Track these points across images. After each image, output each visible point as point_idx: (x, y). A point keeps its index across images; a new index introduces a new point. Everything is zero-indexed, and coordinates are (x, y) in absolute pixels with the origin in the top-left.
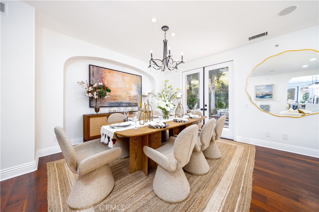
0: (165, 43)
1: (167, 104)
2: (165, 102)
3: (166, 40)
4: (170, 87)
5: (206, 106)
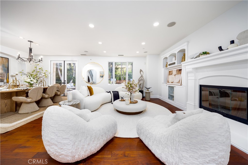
1: (32, 80)
2: (30, 79)
3: (31, 48)
4: (41, 69)
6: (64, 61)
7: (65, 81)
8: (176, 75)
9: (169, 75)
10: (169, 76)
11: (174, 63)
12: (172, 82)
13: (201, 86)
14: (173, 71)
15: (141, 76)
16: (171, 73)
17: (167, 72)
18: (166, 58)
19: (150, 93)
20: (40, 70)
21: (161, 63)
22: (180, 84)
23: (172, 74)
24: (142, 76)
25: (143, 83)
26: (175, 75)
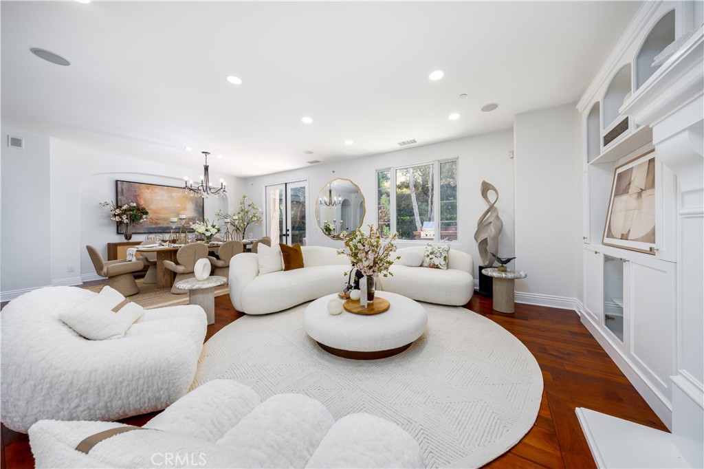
0: (206, 168)
3: (206, 165)
6: (286, 184)
7: (287, 230)
8: (644, 194)
9: (615, 196)
10: (617, 198)
12: (625, 232)
14: (632, 168)
15: (487, 207)
16: (624, 185)
17: (611, 183)
19: (512, 280)
20: (250, 208)
23: (626, 191)
24: (491, 208)
25: (496, 238)
26: (640, 194)
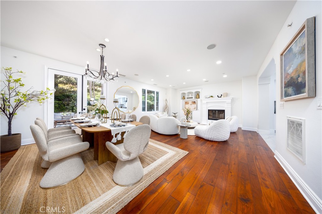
0: (102, 58)
3: (103, 56)
5: (84, 109)
6: (82, 76)
11: (192, 98)
13: (209, 110)
16: (187, 103)
17: (184, 103)
18: (185, 93)
21: (180, 96)
22: (196, 109)
